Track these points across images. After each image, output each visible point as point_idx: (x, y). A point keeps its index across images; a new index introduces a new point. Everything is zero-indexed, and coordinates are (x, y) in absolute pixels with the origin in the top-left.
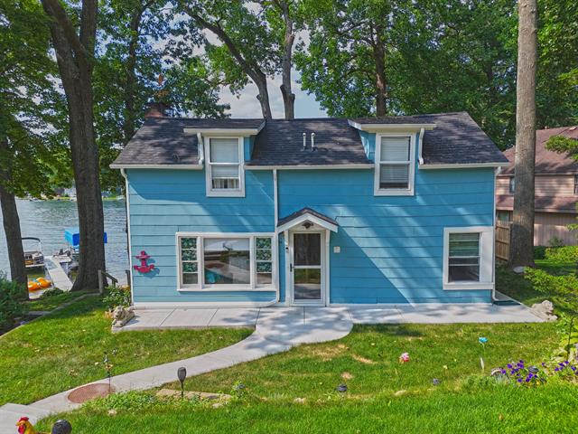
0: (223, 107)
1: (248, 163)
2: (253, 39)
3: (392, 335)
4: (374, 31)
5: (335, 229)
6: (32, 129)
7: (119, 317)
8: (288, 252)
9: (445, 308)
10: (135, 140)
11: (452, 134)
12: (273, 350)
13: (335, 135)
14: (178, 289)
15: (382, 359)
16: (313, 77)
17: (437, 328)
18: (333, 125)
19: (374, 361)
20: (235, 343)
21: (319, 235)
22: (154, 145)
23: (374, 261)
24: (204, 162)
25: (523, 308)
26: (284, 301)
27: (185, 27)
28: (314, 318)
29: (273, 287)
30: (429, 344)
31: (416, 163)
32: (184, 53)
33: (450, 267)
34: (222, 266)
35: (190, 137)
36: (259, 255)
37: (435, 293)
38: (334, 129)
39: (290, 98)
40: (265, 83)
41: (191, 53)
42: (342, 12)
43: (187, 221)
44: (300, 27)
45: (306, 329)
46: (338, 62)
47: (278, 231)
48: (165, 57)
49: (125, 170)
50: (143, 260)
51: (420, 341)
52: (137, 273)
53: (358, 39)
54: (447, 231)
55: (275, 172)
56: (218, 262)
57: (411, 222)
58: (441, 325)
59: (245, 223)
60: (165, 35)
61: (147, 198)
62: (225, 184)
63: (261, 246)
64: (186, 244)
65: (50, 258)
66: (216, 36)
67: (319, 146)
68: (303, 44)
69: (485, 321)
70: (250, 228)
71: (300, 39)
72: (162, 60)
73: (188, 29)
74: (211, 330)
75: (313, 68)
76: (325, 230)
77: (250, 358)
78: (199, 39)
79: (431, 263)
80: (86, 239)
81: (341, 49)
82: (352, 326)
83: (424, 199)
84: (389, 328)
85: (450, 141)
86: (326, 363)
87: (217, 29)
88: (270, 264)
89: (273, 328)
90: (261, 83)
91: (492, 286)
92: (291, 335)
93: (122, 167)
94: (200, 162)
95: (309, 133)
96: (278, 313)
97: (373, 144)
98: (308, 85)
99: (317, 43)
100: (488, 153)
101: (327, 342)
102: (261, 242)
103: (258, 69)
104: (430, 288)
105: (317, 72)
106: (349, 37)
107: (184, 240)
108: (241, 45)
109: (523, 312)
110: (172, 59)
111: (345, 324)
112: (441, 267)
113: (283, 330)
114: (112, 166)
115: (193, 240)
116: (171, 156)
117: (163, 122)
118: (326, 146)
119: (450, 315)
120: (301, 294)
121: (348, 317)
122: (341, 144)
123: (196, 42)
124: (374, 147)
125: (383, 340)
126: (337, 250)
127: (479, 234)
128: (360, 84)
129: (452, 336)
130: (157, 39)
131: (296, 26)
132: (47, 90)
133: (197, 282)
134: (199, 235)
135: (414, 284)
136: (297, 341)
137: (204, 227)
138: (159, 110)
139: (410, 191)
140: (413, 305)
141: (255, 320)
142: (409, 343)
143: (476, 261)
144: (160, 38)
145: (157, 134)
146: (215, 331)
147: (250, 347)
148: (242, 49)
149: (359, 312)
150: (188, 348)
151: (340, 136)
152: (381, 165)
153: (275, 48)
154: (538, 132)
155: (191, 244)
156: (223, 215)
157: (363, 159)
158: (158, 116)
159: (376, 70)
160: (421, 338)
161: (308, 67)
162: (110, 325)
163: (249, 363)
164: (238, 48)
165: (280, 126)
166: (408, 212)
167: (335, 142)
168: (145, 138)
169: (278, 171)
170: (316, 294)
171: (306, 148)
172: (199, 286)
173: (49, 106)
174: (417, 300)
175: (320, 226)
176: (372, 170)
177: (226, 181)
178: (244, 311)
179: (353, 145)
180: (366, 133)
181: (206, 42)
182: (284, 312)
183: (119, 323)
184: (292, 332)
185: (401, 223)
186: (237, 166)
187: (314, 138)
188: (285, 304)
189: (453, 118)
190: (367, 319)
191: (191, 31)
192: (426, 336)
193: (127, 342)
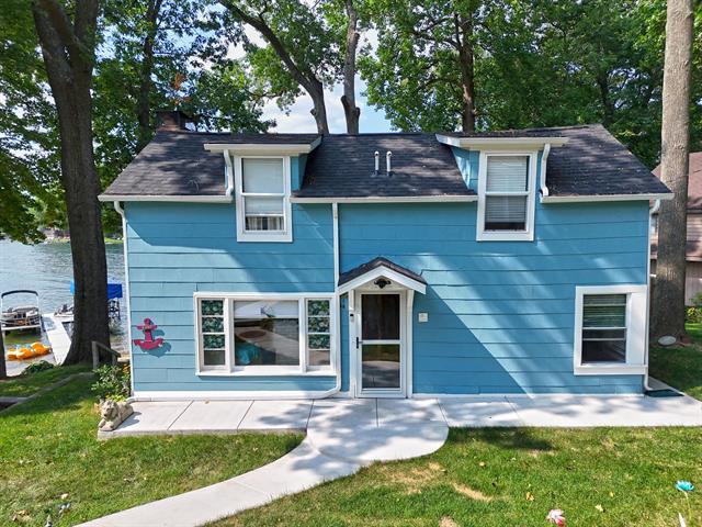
0: (268, 124)
1: (297, 194)
2: (306, 39)
3: (509, 447)
4: (460, 30)
5: (422, 289)
6: (12, 151)
7: (109, 416)
8: (353, 321)
9: (578, 402)
10: (138, 161)
11: (585, 154)
12: (333, 471)
13: (419, 155)
14: (198, 373)
15: (499, 491)
16: (382, 89)
17: (573, 434)
18: (417, 142)
19: (488, 494)
20: (276, 458)
21: (398, 295)
22: (164, 169)
23: (477, 334)
24: (233, 193)
25: (690, 402)
26: (348, 390)
27: (218, 20)
28: (393, 417)
29: (331, 370)
30: (566, 463)
31: (537, 195)
32: (217, 53)
33: (584, 342)
34: (263, 334)
35: (216, 157)
36: (313, 325)
37: (563, 379)
38: (418, 148)
39: (354, 112)
40: (321, 94)
41: (225, 53)
42: (419, 7)
43: (209, 275)
44: (366, 25)
45: (381, 437)
46: (414, 70)
47: (339, 291)
48: (191, 58)
49: (122, 204)
50: (148, 331)
51: (550, 458)
52: (138, 349)
53: (440, 40)
54: (581, 291)
55: (335, 207)
56: (257, 329)
57: (530, 278)
58: (578, 430)
59: (293, 279)
60: (192, 30)
61: (152, 244)
62: (264, 224)
63: (316, 312)
64: (208, 309)
65: (51, 316)
66: (259, 34)
67: (397, 170)
68: (369, 47)
69: (641, 425)
70: (299, 286)
71: (366, 40)
72: (188, 62)
73: (221, 22)
74: (243, 437)
75: (383, 77)
76: (406, 291)
77: (296, 488)
78: (236, 35)
79: (558, 336)
80: (83, 297)
81: (417, 54)
82: (447, 431)
83: (548, 245)
84: (502, 434)
85: (583, 163)
86: (414, 498)
87: (260, 25)
88: (328, 337)
89: (333, 435)
90: (316, 94)
91: (643, 370)
92: (358, 447)
93: (116, 200)
94: (228, 192)
95: (383, 152)
96: (340, 408)
97: (475, 167)
98: (376, 99)
99: (387, 47)
100: (640, 181)
101: (413, 460)
102: (315, 306)
103: (313, 77)
104: (556, 373)
105: (387, 83)
106: (428, 38)
107: (205, 303)
108: (291, 46)
109: (689, 408)
110: (200, 61)
111: (437, 427)
112: (571, 343)
113: (345, 438)
114: (102, 198)
115: (218, 304)
116: (188, 184)
117: (180, 137)
118: (408, 170)
119: (588, 414)
120: (371, 378)
121: (440, 415)
122: (429, 167)
123: (231, 39)
124: (477, 171)
125: (495, 456)
126: (423, 318)
127: (625, 295)
128: (442, 98)
129: (598, 450)
130: (181, 36)
131: (361, 24)
132: (33, 99)
133: (224, 363)
134: (227, 296)
135: (533, 368)
136: (369, 457)
137: (233, 285)
138: (176, 122)
139: (528, 234)
140: (532, 396)
141: (306, 420)
142: (534, 461)
143: (622, 333)
144: (184, 34)
145: (170, 154)
146: (248, 437)
147: (298, 466)
148: (292, 50)
149: (455, 407)
150: (206, 468)
151: (427, 157)
152: (488, 197)
153: (335, 48)
154: (691, 155)
155: (215, 309)
156: (262, 267)
157: (461, 188)
158: (174, 130)
159: (463, 80)
160: (551, 453)
161: (376, 76)
162: (96, 427)
163: (296, 497)
164: (287, 50)
165: (343, 143)
166: (526, 265)
167: (421, 165)
168: (153, 159)
169: (339, 205)
170: (392, 379)
171: (379, 173)
172: (226, 369)
173: (34, 121)
174: (537, 389)
175: (401, 285)
176: (474, 204)
177: (265, 219)
178: (291, 406)
179: (445, 168)
180: (464, 152)
181: (245, 38)
182: (348, 408)
183: (109, 424)
184: (360, 442)
185: (515, 279)
186: (282, 198)
187: (391, 159)
188: (350, 393)
189: (583, 132)
190: (467, 421)
191: (225, 25)
192: (557, 449)
193: (117, 456)
